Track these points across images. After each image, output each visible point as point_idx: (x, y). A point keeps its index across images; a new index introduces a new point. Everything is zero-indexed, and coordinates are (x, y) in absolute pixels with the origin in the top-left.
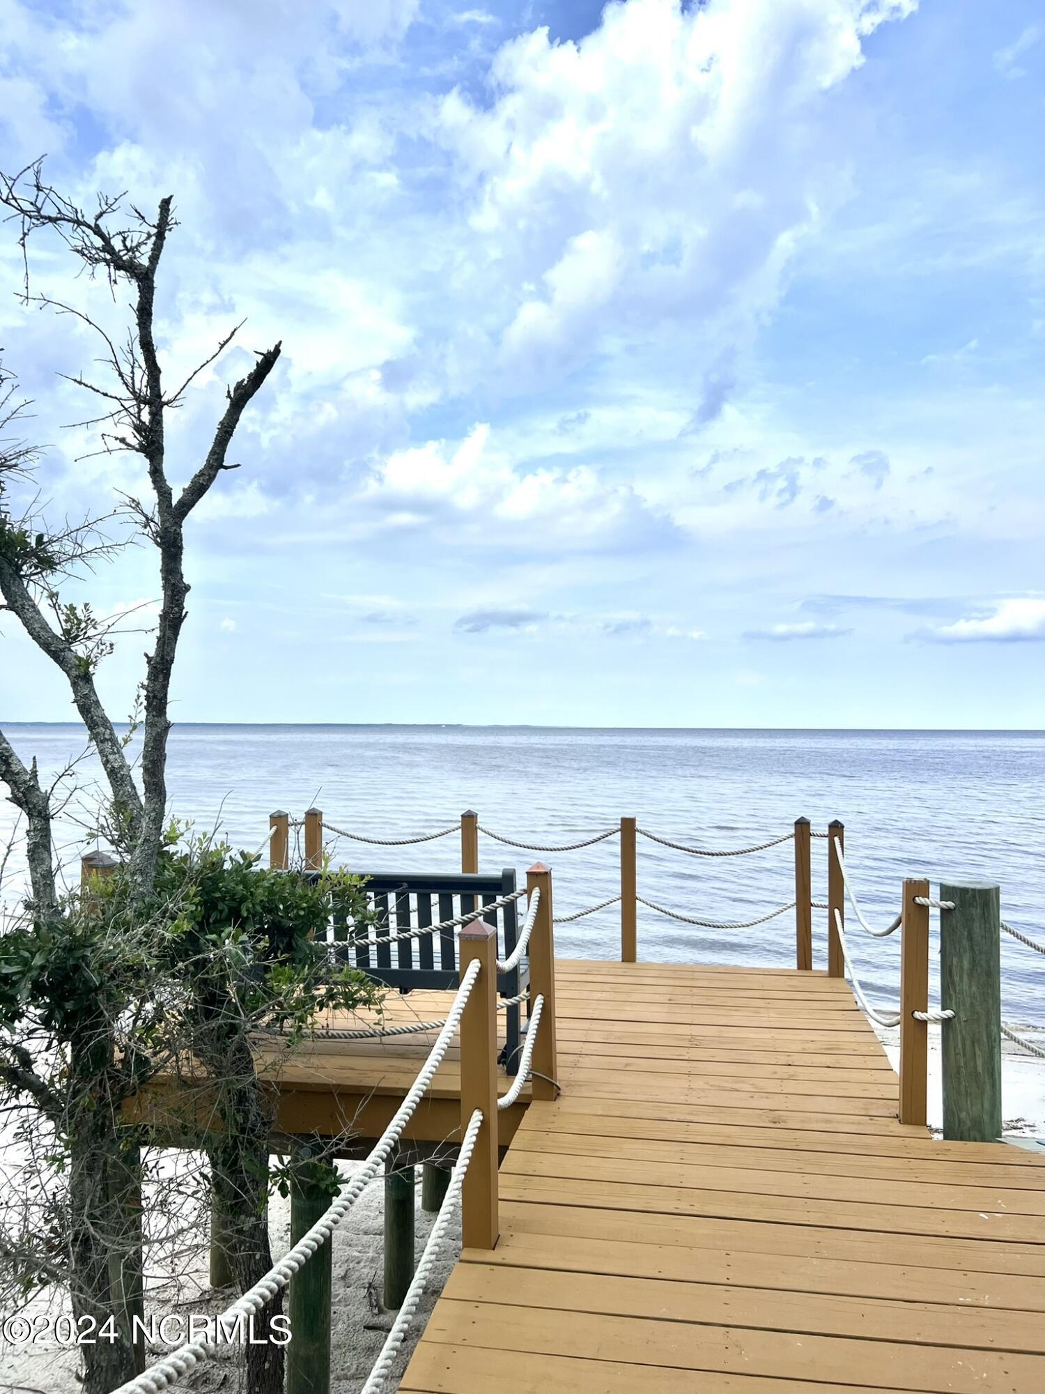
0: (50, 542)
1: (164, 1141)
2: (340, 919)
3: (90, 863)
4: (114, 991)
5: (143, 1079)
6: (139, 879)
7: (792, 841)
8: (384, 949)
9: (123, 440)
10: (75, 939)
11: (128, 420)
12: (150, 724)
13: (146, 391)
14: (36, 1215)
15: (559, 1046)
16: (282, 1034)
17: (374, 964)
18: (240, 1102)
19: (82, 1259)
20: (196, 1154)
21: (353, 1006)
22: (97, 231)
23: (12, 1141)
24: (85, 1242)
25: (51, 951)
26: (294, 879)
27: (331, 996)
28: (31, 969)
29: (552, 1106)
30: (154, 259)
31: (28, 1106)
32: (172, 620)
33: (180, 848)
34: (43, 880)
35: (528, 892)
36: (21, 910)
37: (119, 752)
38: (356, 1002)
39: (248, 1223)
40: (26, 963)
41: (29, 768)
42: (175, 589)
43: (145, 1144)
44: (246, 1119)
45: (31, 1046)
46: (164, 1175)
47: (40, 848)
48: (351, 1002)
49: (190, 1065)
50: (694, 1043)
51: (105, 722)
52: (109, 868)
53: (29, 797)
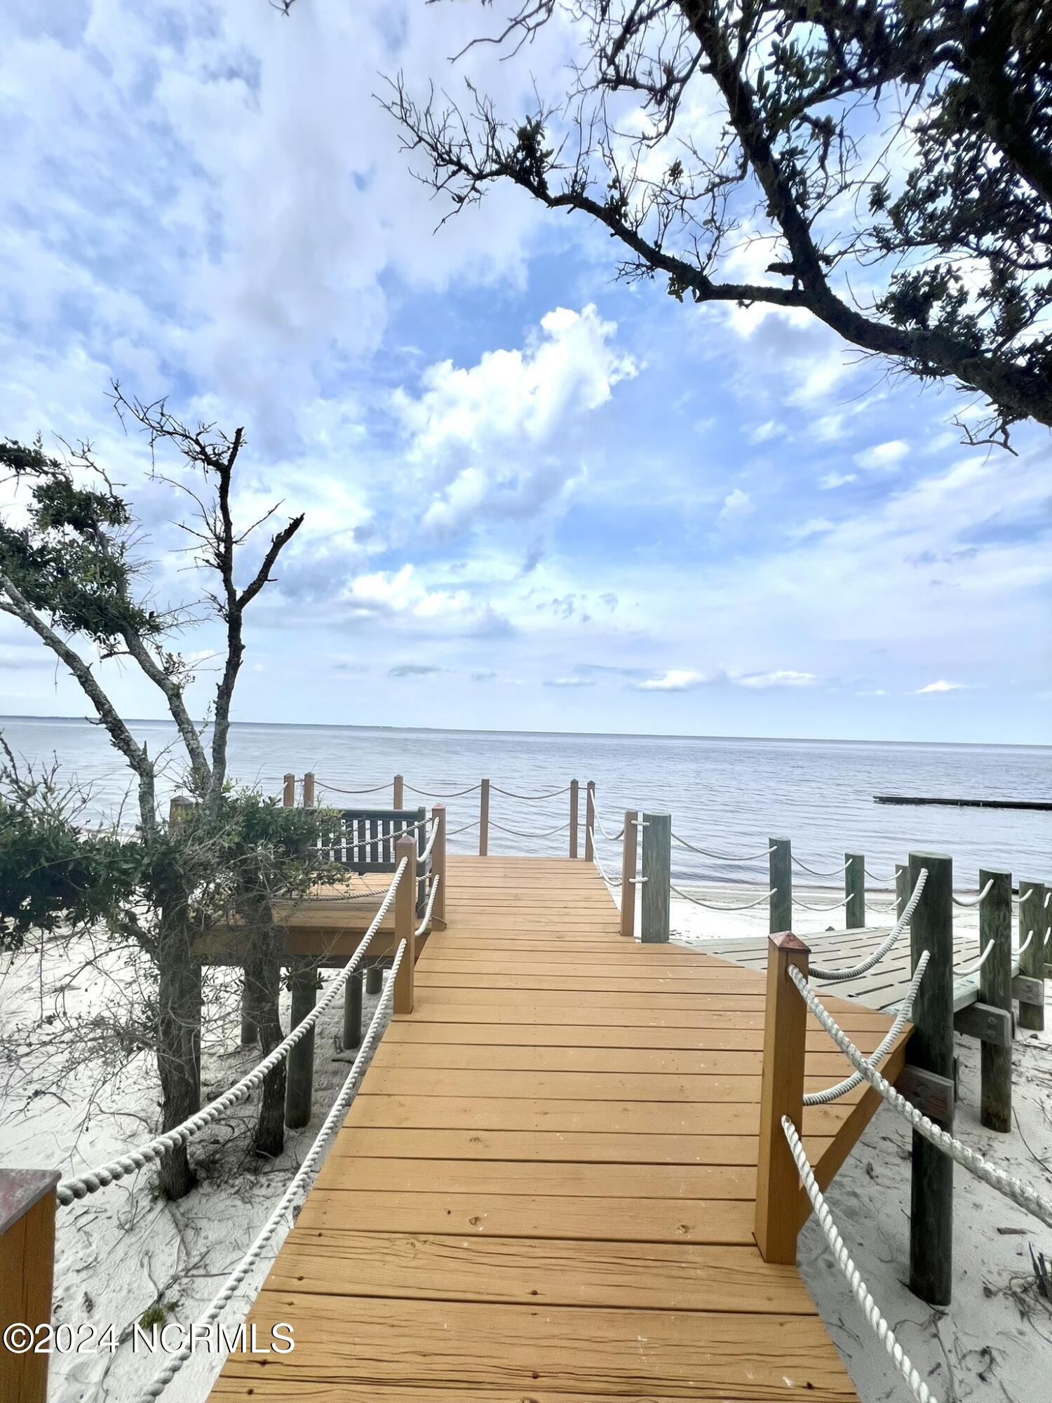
0: (158, 616)
1: (217, 962)
2: (325, 835)
3: (175, 803)
4: (192, 877)
5: (207, 927)
6: (208, 812)
7: (569, 792)
8: (350, 852)
9: (207, 561)
10: (170, 848)
11: (211, 550)
12: (217, 723)
13: (223, 535)
14: (138, 1010)
15: (447, 902)
16: (291, 899)
17: (344, 860)
18: (264, 939)
19: (166, 1033)
20: (237, 969)
21: (333, 883)
22: (197, 442)
23: (123, 966)
24: (168, 1024)
25: (154, 854)
26: (299, 812)
27: (320, 877)
28: (141, 865)
29: (443, 934)
30: (231, 461)
31: (134, 946)
32: (233, 664)
33: (232, 795)
34: (148, 813)
35: (432, 819)
36: (133, 831)
37: (196, 739)
38: (334, 881)
39: (267, 1007)
40: (138, 863)
41: (142, 747)
42: (236, 647)
43: (206, 964)
44: (268, 947)
45: (137, 910)
46: (218, 982)
47: (147, 795)
48: (331, 881)
49: (236, 919)
50: (517, 898)
51: (189, 722)
52: (188, 806)
53: (141, 764)
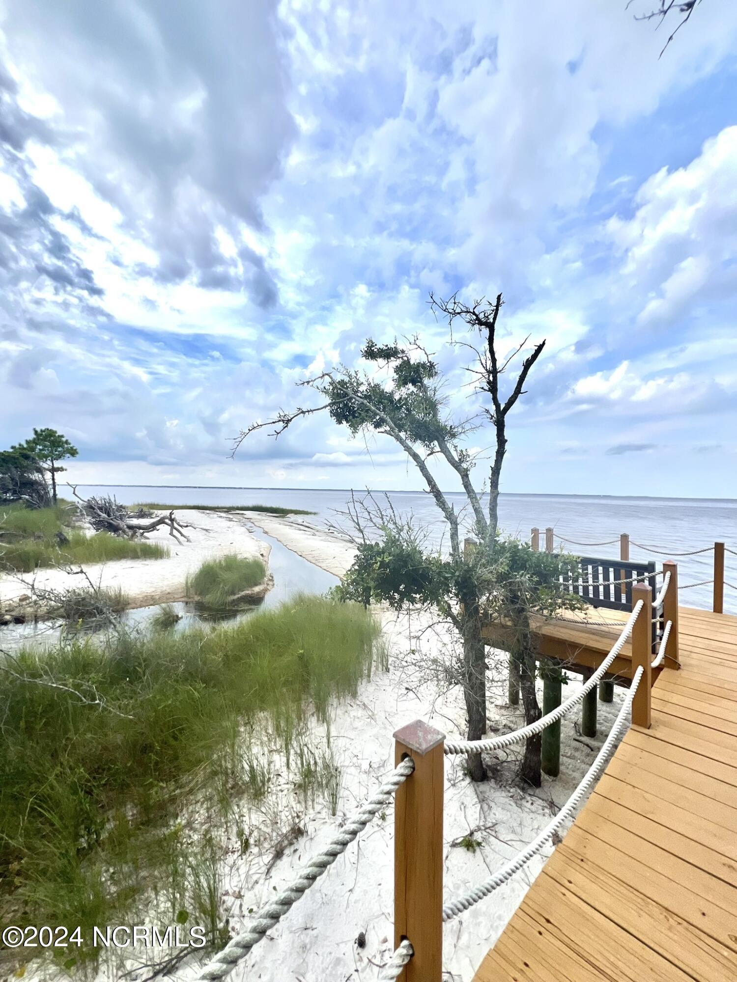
0: (454, 428)
2: (566, 574)
3: (469, 542)
4: (481, 589)
6: (487, 549)
8: (586, 589)
9: (482, 388)
12: (491, 493)
13: (491, 369)
14: (454, 660)
15: (680, 646)
16: (543, 615)
17: (581, 594)
18: (525, 638)
19: (469, 679)
22: (474, 313)
23: (446, 633)
24: (470, 674)
25: (460, 571)
27: (564, 604)
28: (454, 576)
29: (676, 672)
30: (495, 319)
31: (450, 623)
32: (500, 453)
34: (455, 546)
35: (663, 573)
36: (448, 556)
37: (478, 503)
38: (575, 608)
39: (528, 684)
41: (451, 507)
42: (501, 441)
45: (452, 602)
47: (454, 535)
51: (473, 491)
52: (475, 544)
53: (451, 517)
